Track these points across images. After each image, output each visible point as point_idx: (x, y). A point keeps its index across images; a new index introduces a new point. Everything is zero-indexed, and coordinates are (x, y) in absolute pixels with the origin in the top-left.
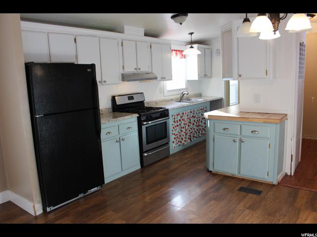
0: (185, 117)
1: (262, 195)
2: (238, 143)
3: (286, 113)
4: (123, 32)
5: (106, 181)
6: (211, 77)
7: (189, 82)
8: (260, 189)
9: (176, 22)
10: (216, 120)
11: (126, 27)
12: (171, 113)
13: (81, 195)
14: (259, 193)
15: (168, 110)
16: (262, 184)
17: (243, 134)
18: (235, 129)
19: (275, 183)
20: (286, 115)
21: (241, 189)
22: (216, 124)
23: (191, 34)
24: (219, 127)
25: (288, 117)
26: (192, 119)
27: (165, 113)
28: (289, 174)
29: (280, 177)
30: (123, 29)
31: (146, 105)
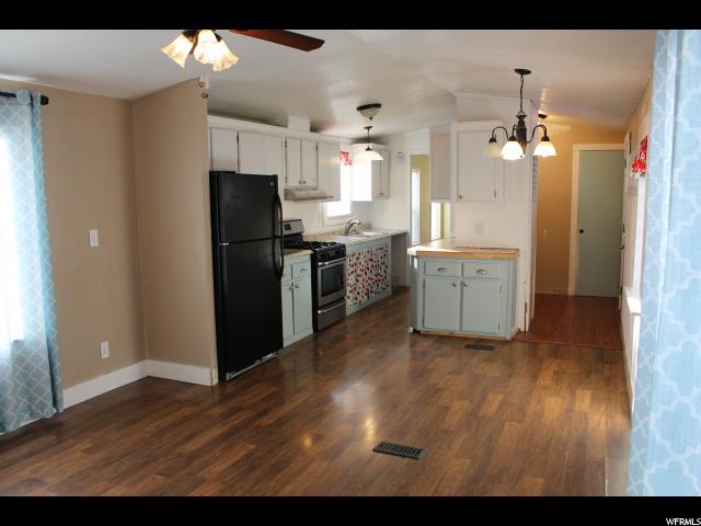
0: (362, 260)
1: (496, 350)
2: (458, 288)
3: (517, 247)
4: (286, 126)
5: (286, 344)
6: (387, 197)
7: (356, 205)
8: (491, 345)
9: (363, 114)
10: (427, 257)
11: (290, 118)
12: (349, 251)
13: (257, 363)
14: (492, 349)
15: (344, 246)
16: (491, 341)
17: (465, 275)
18: (454, 269)
19: (509, 338)
20: (518, 250)
21: (468, 347)
22: (427, 264)
23: (369, 128)
24: (432, 267)
25: (521, 253)
26: (370, 263)
27: (340, 251)
28: (523, 330)
29: (514, 331)
30: (287, 121)
31: (305, 240)
